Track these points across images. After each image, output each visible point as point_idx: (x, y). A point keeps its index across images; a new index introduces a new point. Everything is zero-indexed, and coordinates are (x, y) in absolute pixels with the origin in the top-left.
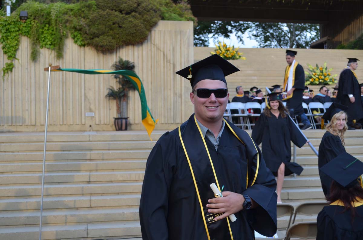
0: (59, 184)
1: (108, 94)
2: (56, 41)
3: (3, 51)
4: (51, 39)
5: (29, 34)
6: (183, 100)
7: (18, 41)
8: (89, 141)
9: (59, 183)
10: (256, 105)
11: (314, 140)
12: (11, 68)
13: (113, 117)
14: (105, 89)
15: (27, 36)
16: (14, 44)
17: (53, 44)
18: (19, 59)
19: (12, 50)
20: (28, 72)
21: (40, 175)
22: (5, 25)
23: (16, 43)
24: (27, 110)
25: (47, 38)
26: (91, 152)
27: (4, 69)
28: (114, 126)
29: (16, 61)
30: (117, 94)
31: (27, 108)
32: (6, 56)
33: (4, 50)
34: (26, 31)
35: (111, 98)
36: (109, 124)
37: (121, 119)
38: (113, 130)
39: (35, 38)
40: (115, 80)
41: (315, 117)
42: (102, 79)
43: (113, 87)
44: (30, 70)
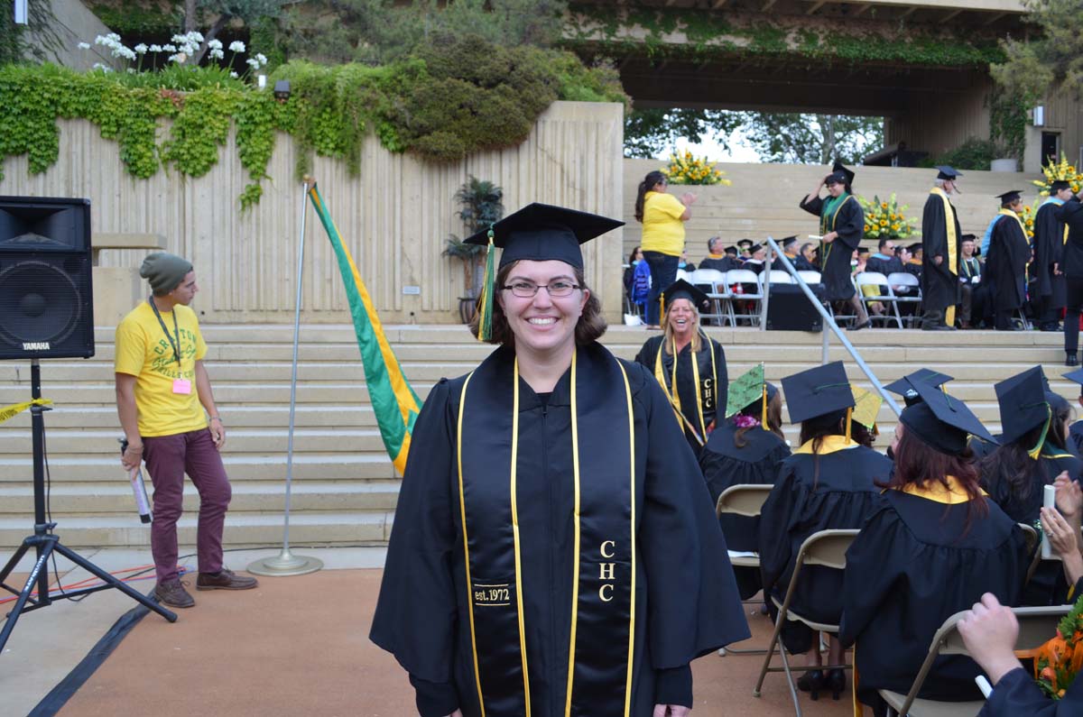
1: (448, 251)
2: (346, 141)
3: (242, 162)
4: (335, 138)
5: (292, 127)
6: (599, 265)
7: (271, 142)
8: (399, 343)
9: (333, 427)
10: (748, 277)
11: (866, 348)
12: (256, 195)
13: (458, 296)
14: (442, 241)
15: (288, 131)
16: (263, 148)
17: (339, 148)
18: (273, 177)
19: (259, 160)
20: (290, 204)
22: (245, 110)
23: (267, 146)
24: (288, 280)
25: (328, 136)
27: (243, 197)
28: (459, 315)
29: (268, 181)
30: (465, 249)
31: (287, 277)
32: (247, 173)
33: (244, 159)
34: (285, 121)
35: (454, 257)
36: (448, 311)
37: (473, 300)
38: (457, 324)
39: (304, 136)
40: (462, 223)
41: (870, 303)
42: (436, 219)
43: (457, 235)
44: (295, 200)
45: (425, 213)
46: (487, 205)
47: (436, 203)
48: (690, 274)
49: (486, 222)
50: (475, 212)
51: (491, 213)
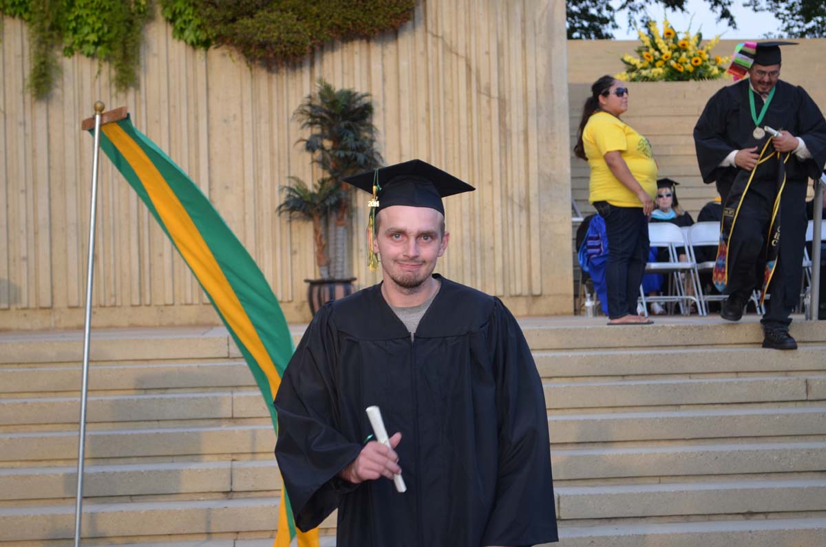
0: (132, 501)
1: (286, 203)
2: (115, 31)
4: (98, 25)
5: (26, 10)
6: (535, 219)
8: (228, 358)
9: (132, 497)
13: (305, 278)
14: (277, 189)
15: (21, 16)
17: (104, 42)
20: (25, 135)
21: (71, 470)
24: (26, 259)
25: (87, 23)
26: (236, 395)
28: (307, 306)
30: (317, 201)
31: (24, 254)
35: (296, 214)
36: (289, 302)
37: (331, 282)
38: (305, 322)
39: (47, 24)
40: (308, 156)
42: (266, 155)
43: (301, 178)
44: (33, 128)
45: (248, 144)
46: (349, 127)
47: (264, 127)
48: (686, 230)
49: (349, 153)
50: (330, 139)
51: (356, 140)
